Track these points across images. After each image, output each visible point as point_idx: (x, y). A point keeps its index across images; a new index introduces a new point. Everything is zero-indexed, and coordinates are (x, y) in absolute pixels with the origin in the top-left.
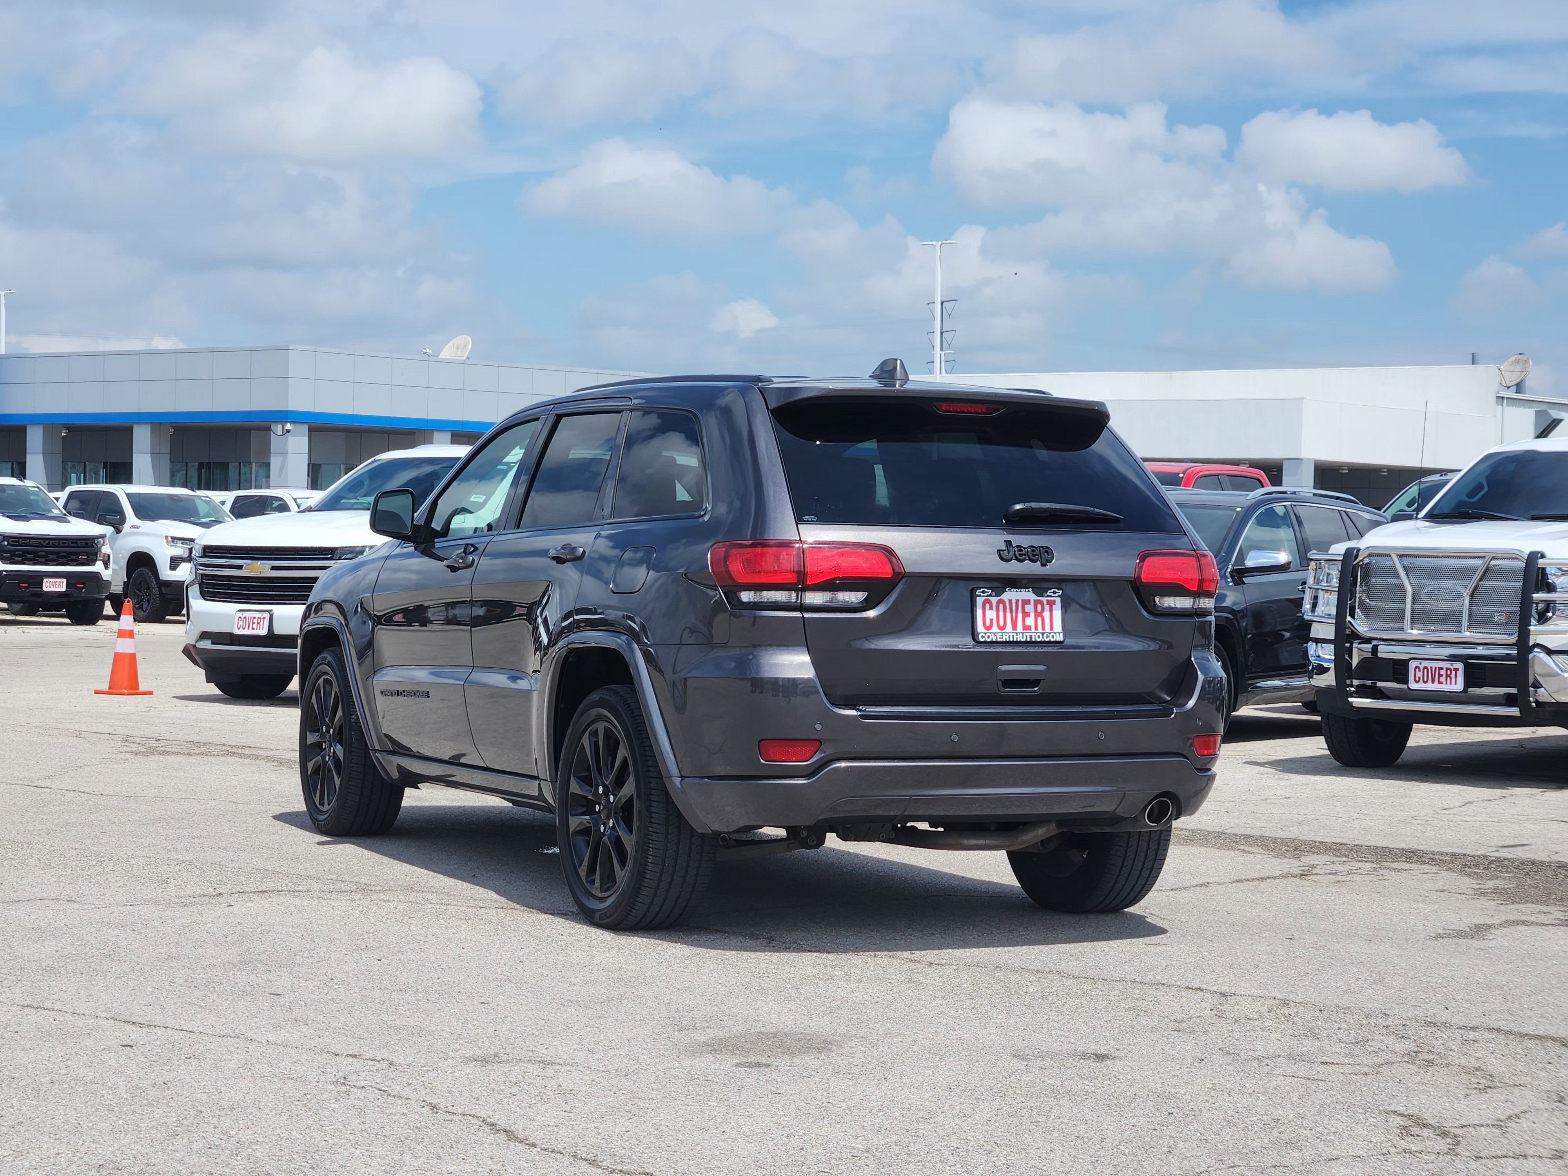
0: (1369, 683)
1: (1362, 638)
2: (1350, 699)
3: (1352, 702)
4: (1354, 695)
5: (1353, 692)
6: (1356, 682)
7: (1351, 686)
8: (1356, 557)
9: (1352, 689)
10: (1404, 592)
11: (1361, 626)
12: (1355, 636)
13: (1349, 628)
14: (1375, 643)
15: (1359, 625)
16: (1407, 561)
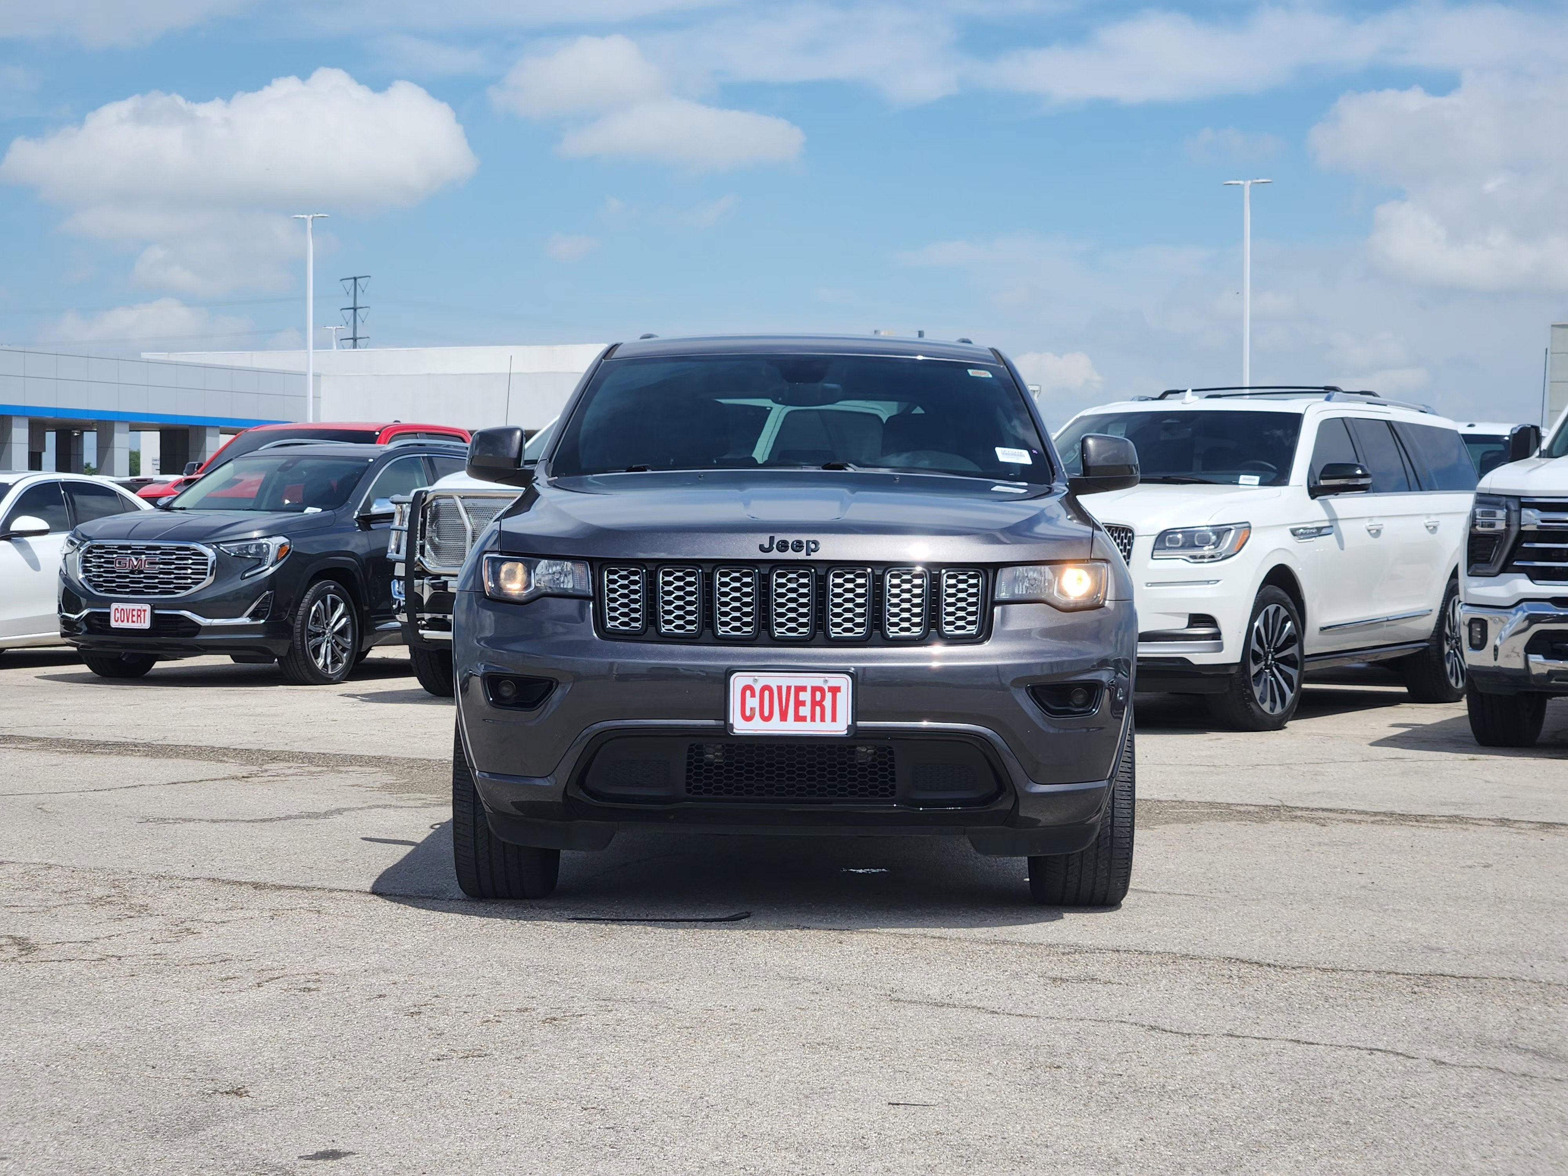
0: (440, 616)
1: (431, 575)
2: (421, 632)
3: (423, 635)
4: (426, 628)
5: (425, 625)
6: (427, 616)
7: (423, 619)
8: (425, 499)
9: (424, 622)
10: (465, 530)
11: (430, 563)
12: (424, 573)
13: (419, 565)
14: (443, 578)
15: (428, 563)
16: (468, 502)
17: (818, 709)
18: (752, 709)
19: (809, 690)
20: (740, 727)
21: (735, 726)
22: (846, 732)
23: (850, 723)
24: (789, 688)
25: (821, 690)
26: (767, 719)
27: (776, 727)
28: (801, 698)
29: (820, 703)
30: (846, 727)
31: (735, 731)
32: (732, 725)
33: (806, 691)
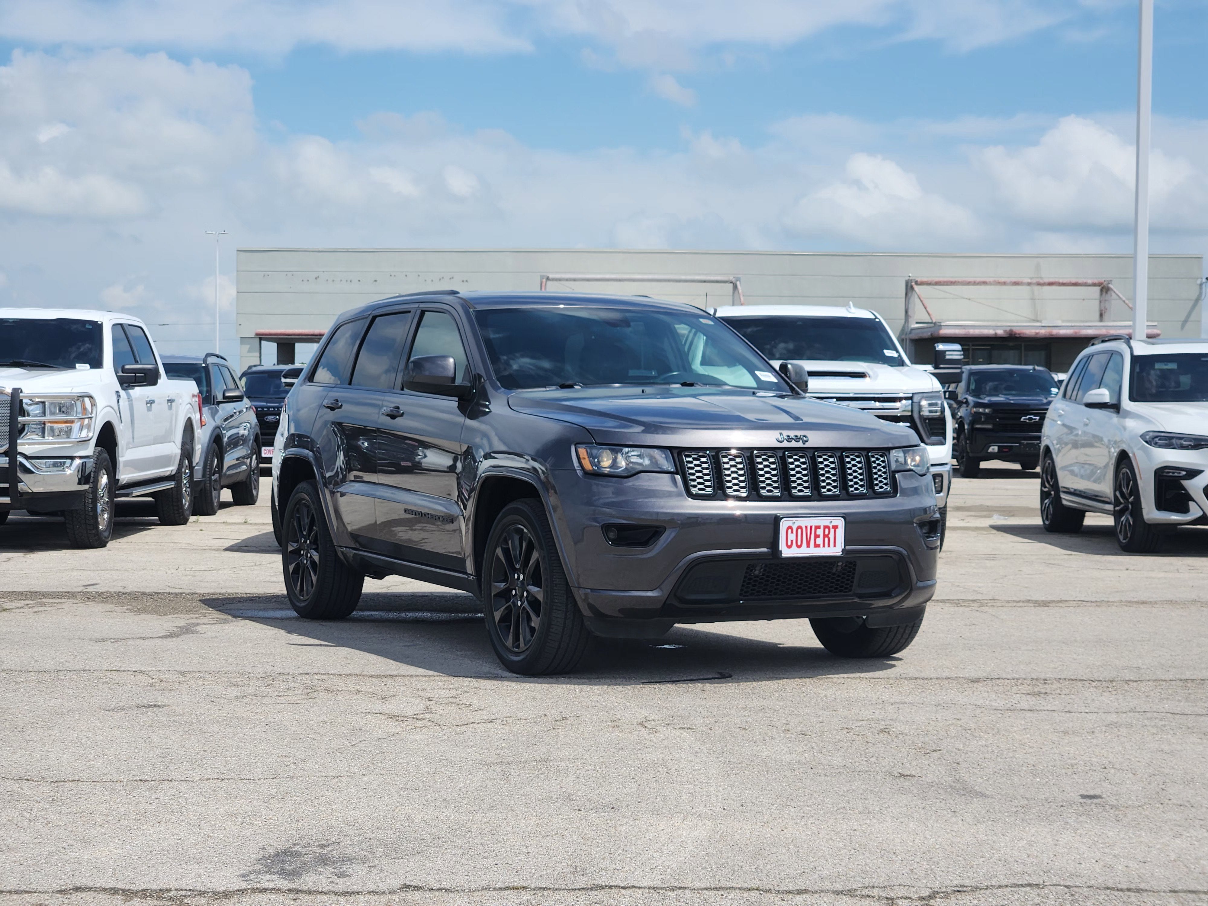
17: (826, 539)
18: (792, 541)
19: (822, 528)
20: (786, 552)
21: (783, 552)
22: (841, 553)
23: (843, 547)
24: (811, 527)
25: (828, 527)
26: (799, 547)
27: (805, 552)
28: (818, 533)
29: (827, 536)
30: (841, 550)
31: (783, 555)
32: (781, 551)
33: (820, 528)
